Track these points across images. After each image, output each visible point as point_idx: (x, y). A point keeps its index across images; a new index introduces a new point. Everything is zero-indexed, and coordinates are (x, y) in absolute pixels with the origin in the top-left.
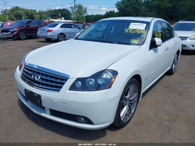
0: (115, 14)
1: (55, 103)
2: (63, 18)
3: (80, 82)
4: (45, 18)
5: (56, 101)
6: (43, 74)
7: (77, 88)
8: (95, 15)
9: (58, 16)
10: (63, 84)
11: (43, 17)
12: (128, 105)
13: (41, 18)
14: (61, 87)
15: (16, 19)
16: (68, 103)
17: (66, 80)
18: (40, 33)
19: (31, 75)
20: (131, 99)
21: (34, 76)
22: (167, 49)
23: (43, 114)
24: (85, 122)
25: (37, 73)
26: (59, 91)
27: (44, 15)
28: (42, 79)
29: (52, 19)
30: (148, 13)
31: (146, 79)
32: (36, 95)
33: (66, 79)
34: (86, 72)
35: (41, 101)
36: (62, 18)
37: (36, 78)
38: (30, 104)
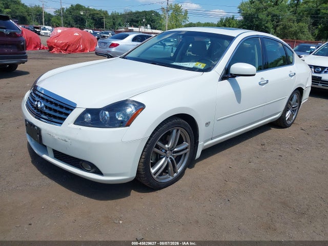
0: (234, 23)
1: (55, 139)
2: (149, 25)
3: (89, 115)
4: (120, 25)
5: (56, 137)
6: (47, 101)
7: (85, 122)
8: (204, 23)
9: (141, 23)
10: (67, 115)
11: (117, 23)
12: (170, 158)
13: (114, 24)
14: (64, 119)
15: (76, 24)
16: (69, 141)
17: (72, 110)
18: (99, 47)
19: (35, 101)
20: (175, 150)
21: (38, 101)
22: (266, 82)
23: (45, 156)
24: (93, 170)
25: (42, 98)
26: (62, 124)
27: (119, 21)
28: (46, 107)
29: (131, 26)
30: (296, 24)
31: (207, 124)
32: (36, 128)
33: (72, 108)
34: (99, 102)
35: (41, 136)
36: (146, 25)
37: (39, 106)
38: (33, 142)
